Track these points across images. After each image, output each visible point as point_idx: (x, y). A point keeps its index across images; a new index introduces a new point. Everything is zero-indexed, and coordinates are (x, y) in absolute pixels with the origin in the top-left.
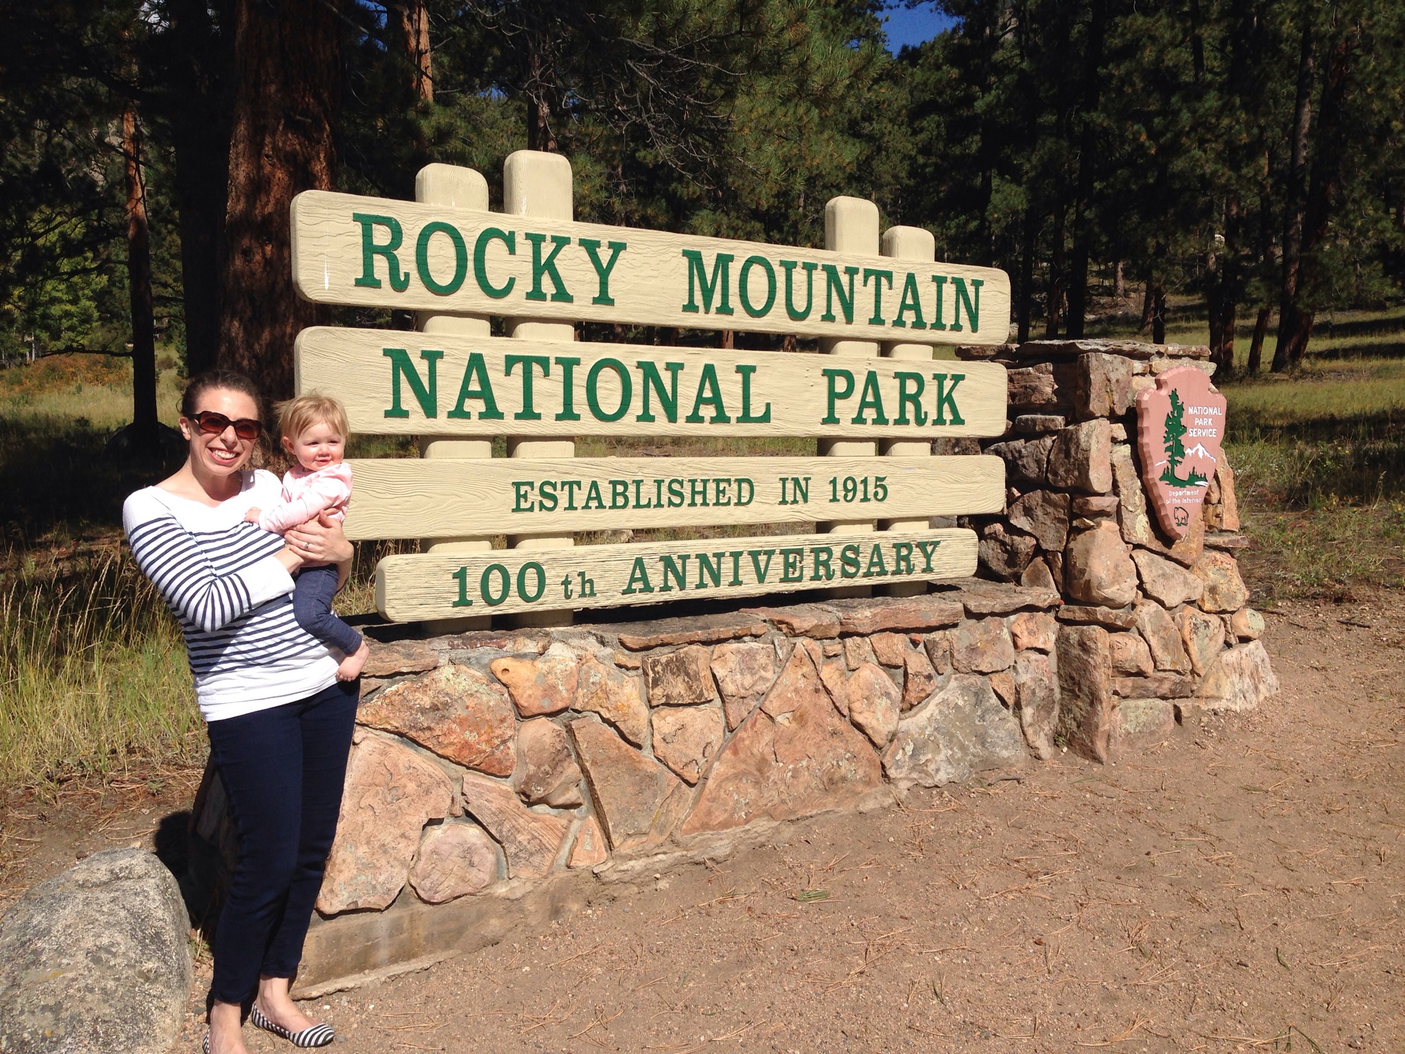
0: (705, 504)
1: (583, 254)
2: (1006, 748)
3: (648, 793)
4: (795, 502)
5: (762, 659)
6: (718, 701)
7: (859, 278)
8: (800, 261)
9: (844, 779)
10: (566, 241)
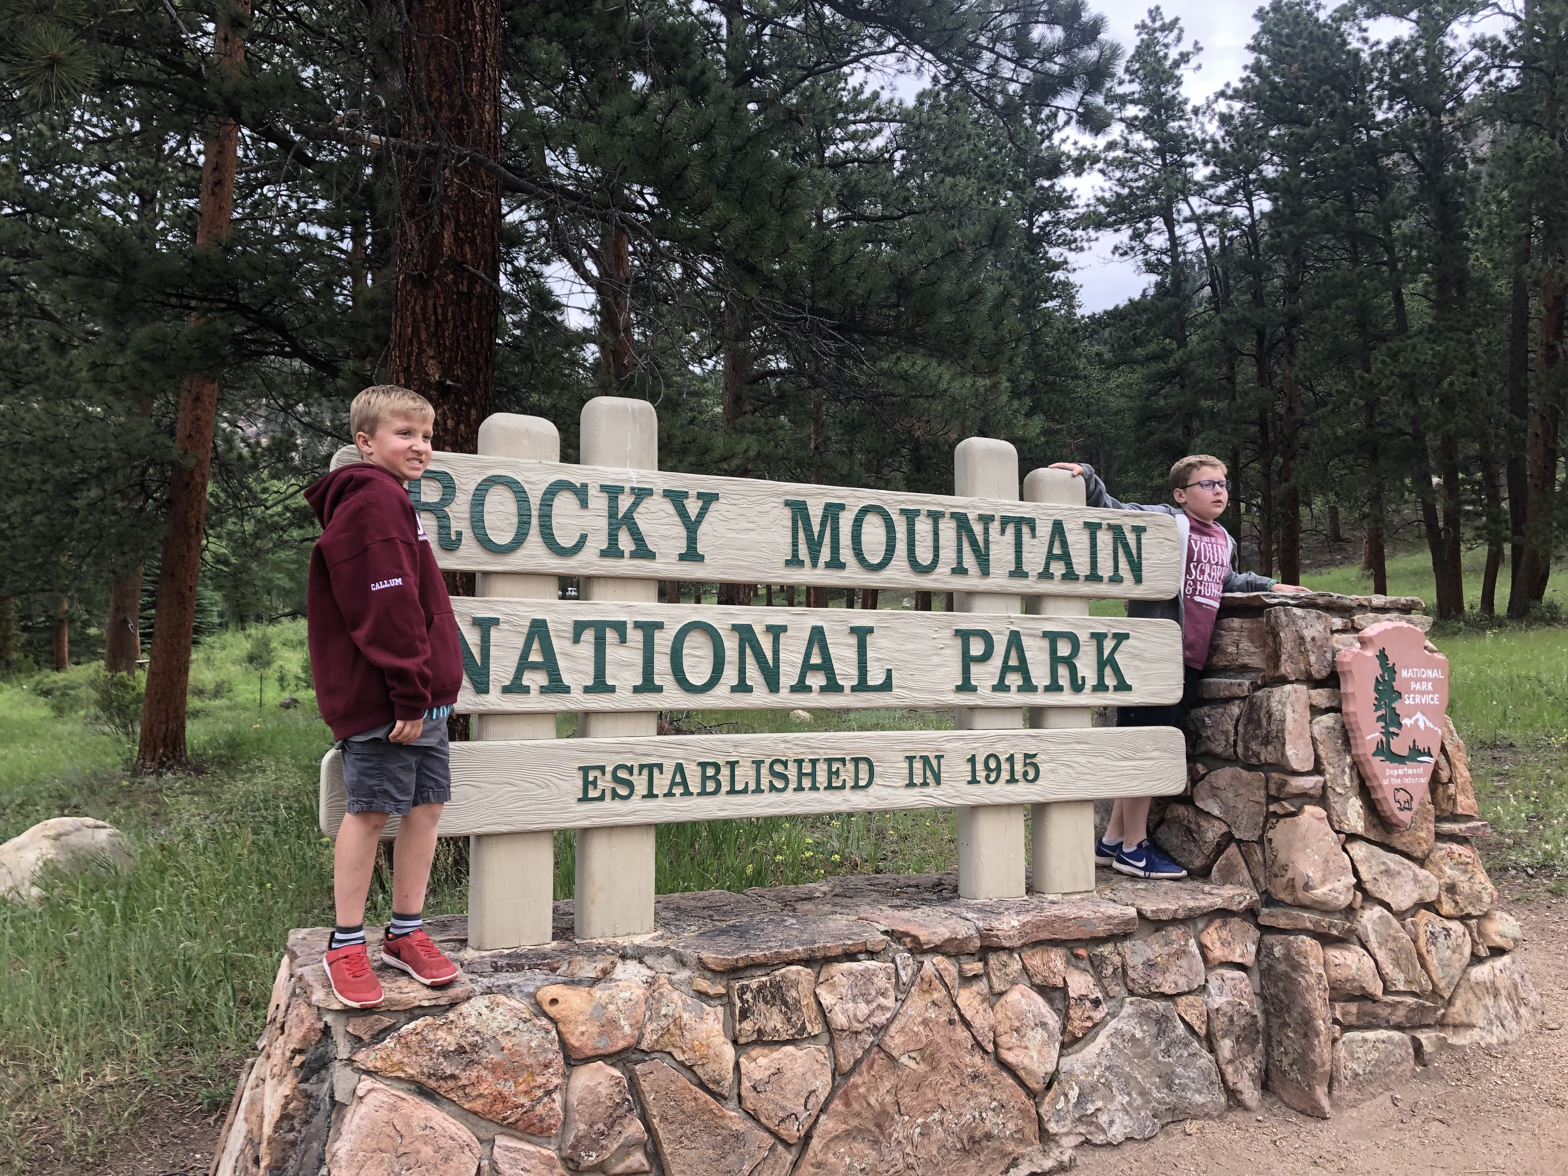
0: (814, 788)
1: (669, 507)
2: (1200, 1092)
3: (732, 1158)
4: (925, 784)
5: (881, 982)
6: (825, 1038)
7: (994, 528)
8: (925, 508)
9: (988, 1136)
10: (649, 492)
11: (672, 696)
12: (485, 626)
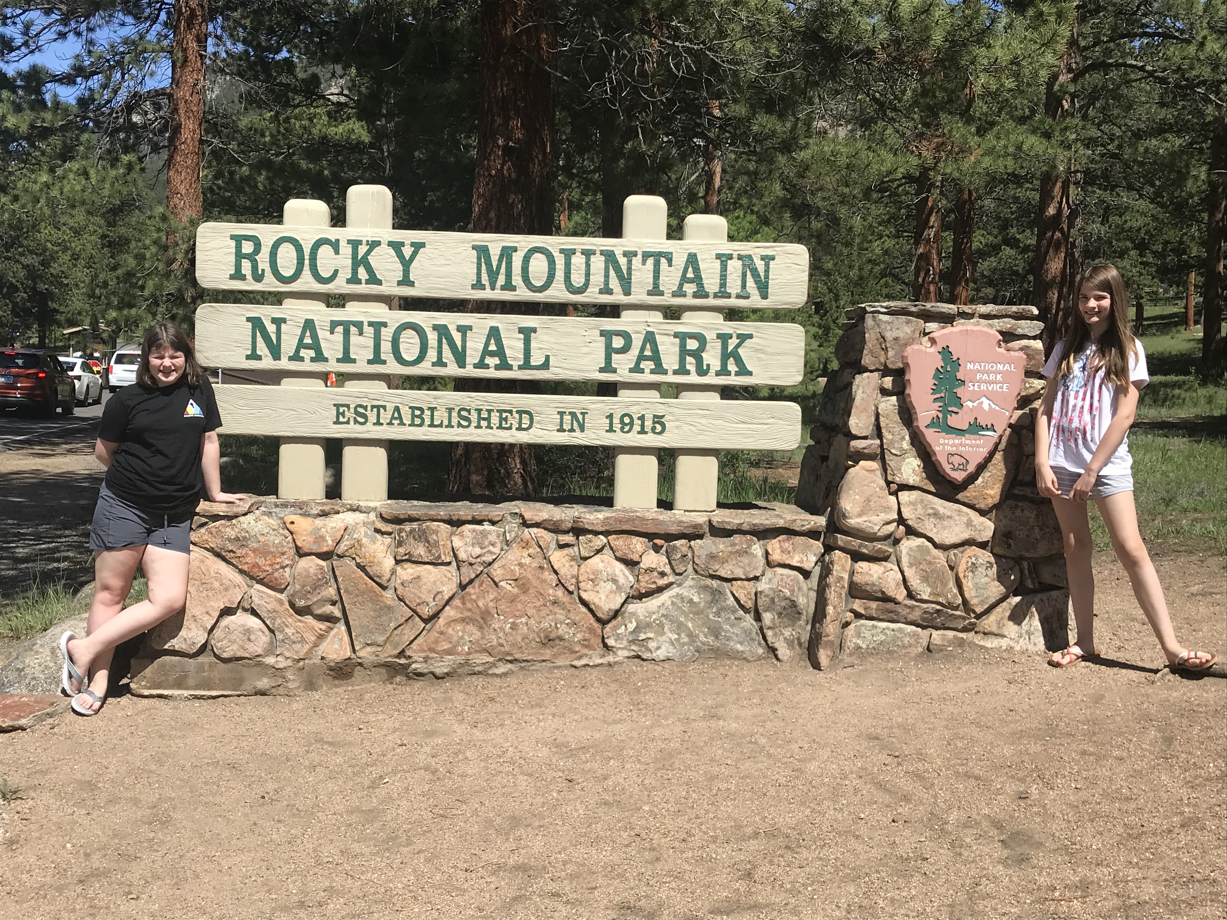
0: (489, 427)
1: (392, 252)
4: (572, 430)
5: (492, 538)
6: (454, 564)
7: (637, 260)
10: (377, 244)
11: (393, 367)
12: (278, 322)
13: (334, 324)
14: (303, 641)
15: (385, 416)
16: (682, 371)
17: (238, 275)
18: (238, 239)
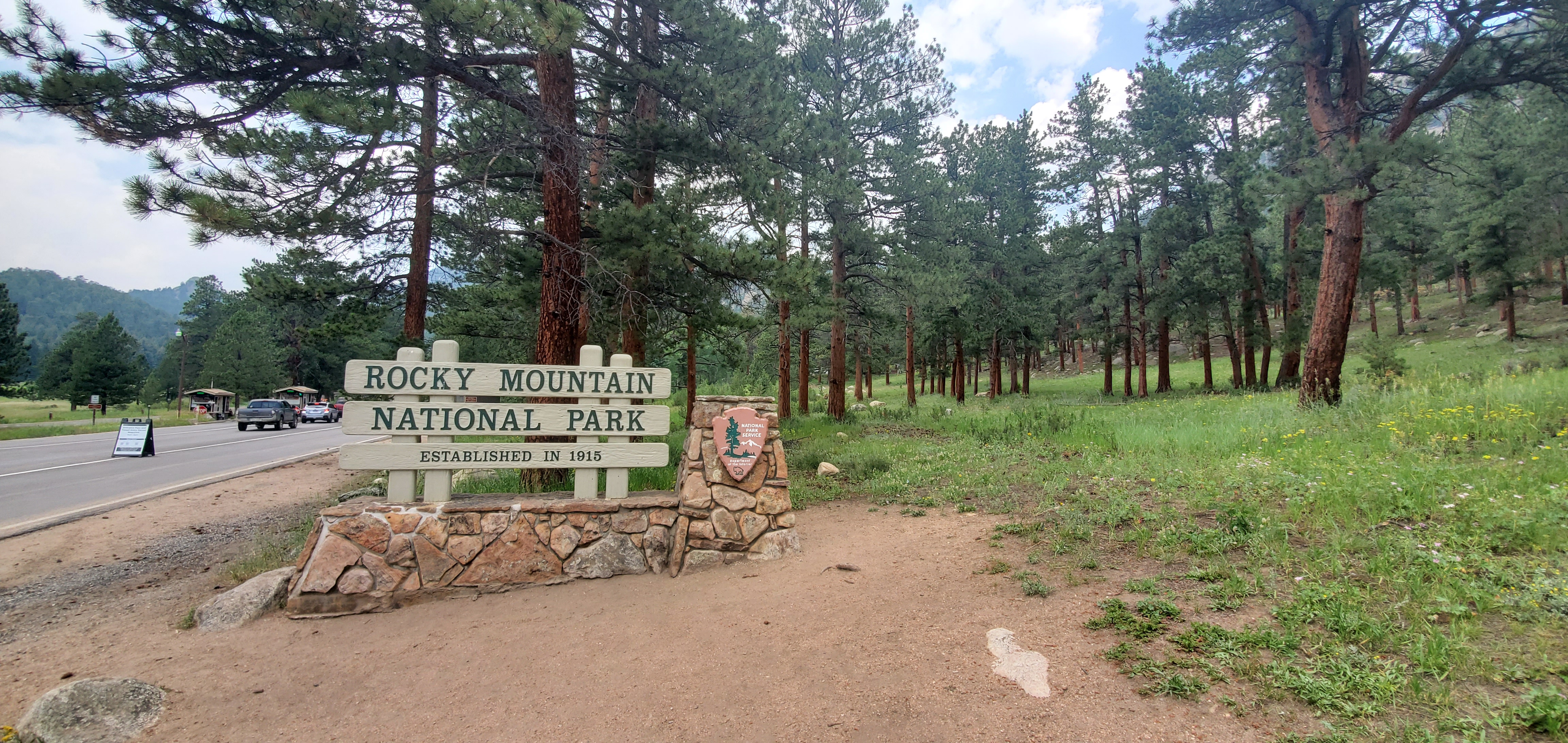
0: (507, 460)
1: (456, 373)
2: (635, 565)
3: (441, 566)
4: (552, 460)
5: (503, 520)
6: (480, 534)
7: (586, 377)
8: (557, 370)
9: (539, 570)
10: (450, 369)
11: (455, 431)
12: (391, 410)
13: (422, 410)
14: (392, 581)
15: (450, 457)
16: (610, 428)
17: (369, 386)
18: (370, 369)
